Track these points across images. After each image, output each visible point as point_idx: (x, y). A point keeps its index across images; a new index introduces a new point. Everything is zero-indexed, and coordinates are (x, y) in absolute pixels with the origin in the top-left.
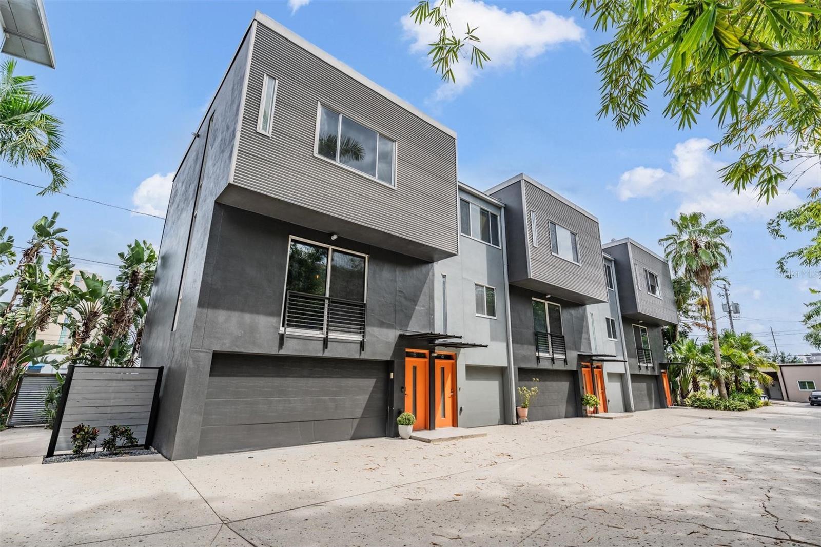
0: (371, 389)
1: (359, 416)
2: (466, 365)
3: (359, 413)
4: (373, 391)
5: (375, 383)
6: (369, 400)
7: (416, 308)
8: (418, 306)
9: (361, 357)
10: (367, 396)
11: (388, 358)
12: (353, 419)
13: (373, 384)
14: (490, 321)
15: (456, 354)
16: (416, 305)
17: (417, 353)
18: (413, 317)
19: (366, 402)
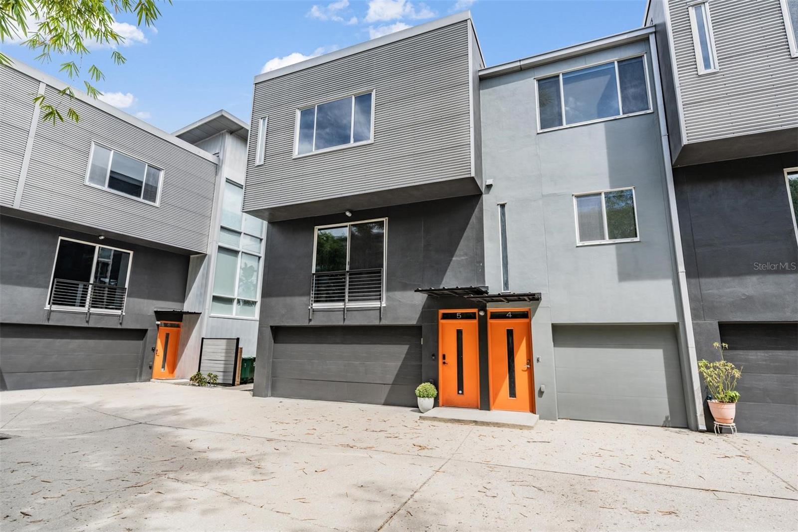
0: (404, 356)
1: (391, 383)
2: (552, 324)
3: (390, 378)
4: (405, 359)
5: (408, 350)
6: (401, 367)
7: (454, 259)
8: (457, 256)
9: (381, 323)
10: (399, 363)
11: (414, 322)
12: (384, 384)
13: (406, 351)
14: (618, 250)
15: (530, 309)
16: (452, 256)
17: (462, 314)
18: (448, 270)
19: (397, 369)
